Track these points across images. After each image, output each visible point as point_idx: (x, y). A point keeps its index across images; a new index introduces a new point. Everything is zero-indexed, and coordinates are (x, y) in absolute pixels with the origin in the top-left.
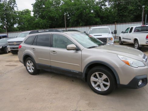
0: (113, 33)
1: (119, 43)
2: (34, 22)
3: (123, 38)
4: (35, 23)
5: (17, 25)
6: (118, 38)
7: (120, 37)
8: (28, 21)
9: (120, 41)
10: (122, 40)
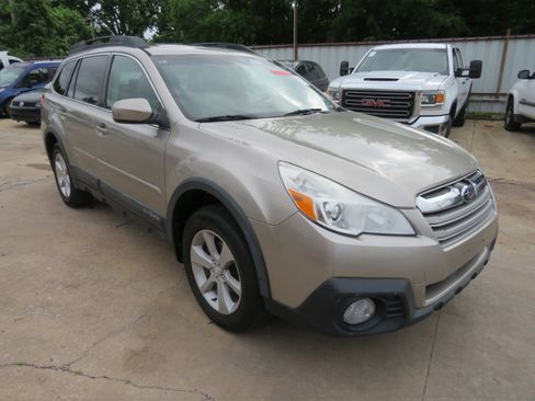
0: (466, 73)
1: (502, 123)
2: (200, 21)
3: (524, 102)
4: (206, 27)
5: (155, 29)
6: (505, 99)
7: (511, 97)
8: (181, 16)
9: (510, 112)
10: (518, 109)
